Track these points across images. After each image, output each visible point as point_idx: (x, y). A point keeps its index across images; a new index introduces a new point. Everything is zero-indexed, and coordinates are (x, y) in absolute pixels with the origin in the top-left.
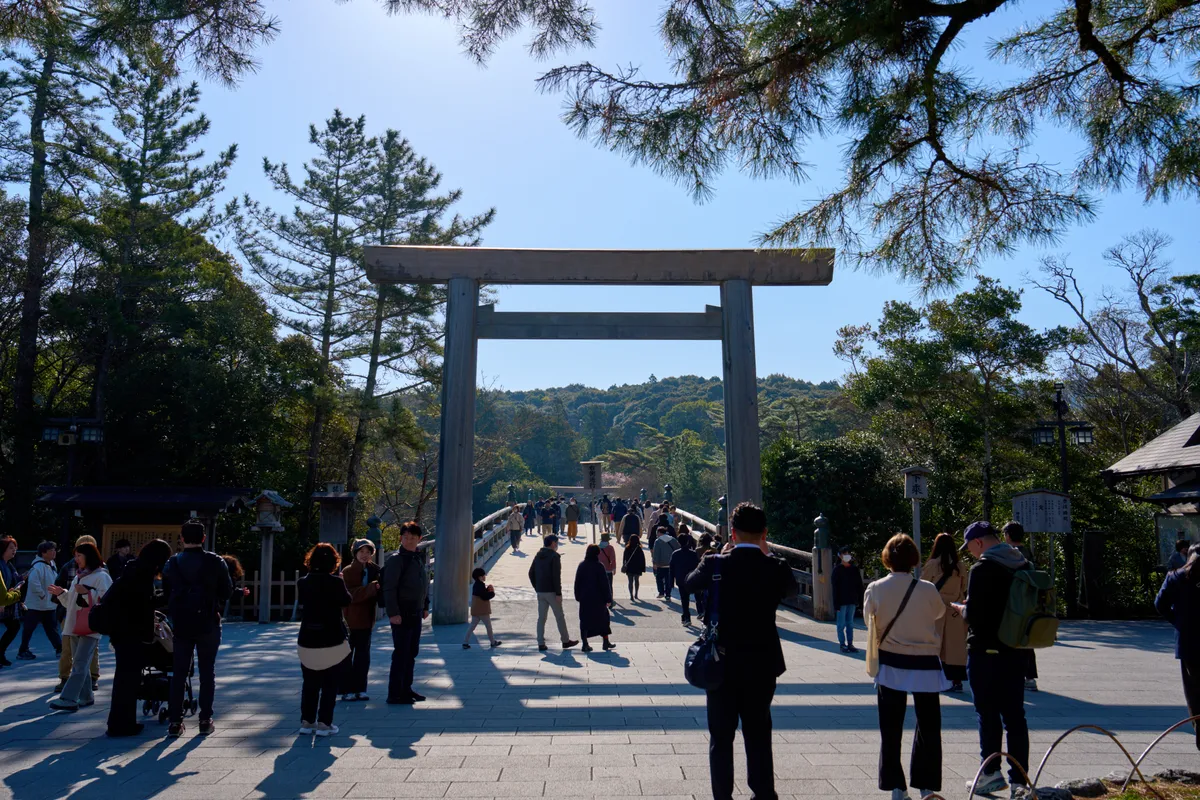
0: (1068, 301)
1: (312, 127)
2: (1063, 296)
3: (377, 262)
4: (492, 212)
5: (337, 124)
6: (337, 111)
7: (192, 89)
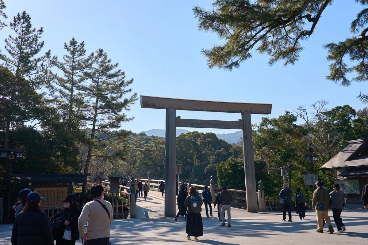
0: (304, 119)
1: (65, 43)
2: (303, 117)
3: (146, 101)
4: (132, 80)
5: (73, 43)
6: (73, 38)
7: (41, 30)
